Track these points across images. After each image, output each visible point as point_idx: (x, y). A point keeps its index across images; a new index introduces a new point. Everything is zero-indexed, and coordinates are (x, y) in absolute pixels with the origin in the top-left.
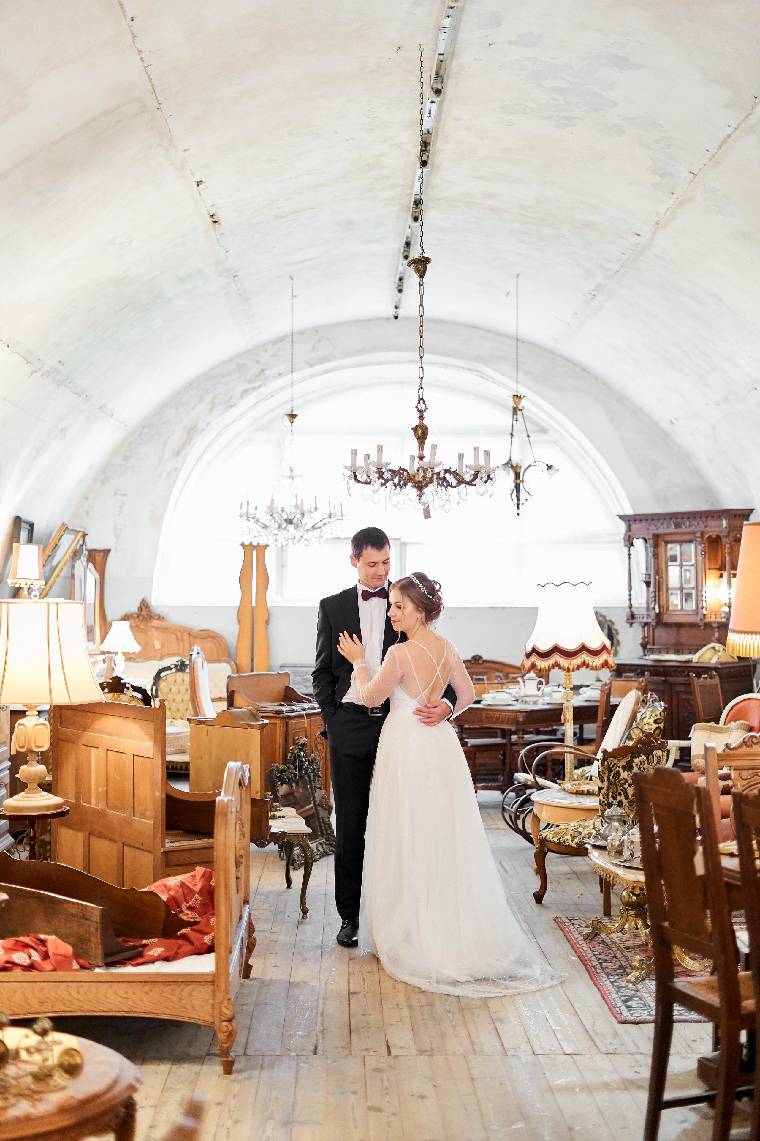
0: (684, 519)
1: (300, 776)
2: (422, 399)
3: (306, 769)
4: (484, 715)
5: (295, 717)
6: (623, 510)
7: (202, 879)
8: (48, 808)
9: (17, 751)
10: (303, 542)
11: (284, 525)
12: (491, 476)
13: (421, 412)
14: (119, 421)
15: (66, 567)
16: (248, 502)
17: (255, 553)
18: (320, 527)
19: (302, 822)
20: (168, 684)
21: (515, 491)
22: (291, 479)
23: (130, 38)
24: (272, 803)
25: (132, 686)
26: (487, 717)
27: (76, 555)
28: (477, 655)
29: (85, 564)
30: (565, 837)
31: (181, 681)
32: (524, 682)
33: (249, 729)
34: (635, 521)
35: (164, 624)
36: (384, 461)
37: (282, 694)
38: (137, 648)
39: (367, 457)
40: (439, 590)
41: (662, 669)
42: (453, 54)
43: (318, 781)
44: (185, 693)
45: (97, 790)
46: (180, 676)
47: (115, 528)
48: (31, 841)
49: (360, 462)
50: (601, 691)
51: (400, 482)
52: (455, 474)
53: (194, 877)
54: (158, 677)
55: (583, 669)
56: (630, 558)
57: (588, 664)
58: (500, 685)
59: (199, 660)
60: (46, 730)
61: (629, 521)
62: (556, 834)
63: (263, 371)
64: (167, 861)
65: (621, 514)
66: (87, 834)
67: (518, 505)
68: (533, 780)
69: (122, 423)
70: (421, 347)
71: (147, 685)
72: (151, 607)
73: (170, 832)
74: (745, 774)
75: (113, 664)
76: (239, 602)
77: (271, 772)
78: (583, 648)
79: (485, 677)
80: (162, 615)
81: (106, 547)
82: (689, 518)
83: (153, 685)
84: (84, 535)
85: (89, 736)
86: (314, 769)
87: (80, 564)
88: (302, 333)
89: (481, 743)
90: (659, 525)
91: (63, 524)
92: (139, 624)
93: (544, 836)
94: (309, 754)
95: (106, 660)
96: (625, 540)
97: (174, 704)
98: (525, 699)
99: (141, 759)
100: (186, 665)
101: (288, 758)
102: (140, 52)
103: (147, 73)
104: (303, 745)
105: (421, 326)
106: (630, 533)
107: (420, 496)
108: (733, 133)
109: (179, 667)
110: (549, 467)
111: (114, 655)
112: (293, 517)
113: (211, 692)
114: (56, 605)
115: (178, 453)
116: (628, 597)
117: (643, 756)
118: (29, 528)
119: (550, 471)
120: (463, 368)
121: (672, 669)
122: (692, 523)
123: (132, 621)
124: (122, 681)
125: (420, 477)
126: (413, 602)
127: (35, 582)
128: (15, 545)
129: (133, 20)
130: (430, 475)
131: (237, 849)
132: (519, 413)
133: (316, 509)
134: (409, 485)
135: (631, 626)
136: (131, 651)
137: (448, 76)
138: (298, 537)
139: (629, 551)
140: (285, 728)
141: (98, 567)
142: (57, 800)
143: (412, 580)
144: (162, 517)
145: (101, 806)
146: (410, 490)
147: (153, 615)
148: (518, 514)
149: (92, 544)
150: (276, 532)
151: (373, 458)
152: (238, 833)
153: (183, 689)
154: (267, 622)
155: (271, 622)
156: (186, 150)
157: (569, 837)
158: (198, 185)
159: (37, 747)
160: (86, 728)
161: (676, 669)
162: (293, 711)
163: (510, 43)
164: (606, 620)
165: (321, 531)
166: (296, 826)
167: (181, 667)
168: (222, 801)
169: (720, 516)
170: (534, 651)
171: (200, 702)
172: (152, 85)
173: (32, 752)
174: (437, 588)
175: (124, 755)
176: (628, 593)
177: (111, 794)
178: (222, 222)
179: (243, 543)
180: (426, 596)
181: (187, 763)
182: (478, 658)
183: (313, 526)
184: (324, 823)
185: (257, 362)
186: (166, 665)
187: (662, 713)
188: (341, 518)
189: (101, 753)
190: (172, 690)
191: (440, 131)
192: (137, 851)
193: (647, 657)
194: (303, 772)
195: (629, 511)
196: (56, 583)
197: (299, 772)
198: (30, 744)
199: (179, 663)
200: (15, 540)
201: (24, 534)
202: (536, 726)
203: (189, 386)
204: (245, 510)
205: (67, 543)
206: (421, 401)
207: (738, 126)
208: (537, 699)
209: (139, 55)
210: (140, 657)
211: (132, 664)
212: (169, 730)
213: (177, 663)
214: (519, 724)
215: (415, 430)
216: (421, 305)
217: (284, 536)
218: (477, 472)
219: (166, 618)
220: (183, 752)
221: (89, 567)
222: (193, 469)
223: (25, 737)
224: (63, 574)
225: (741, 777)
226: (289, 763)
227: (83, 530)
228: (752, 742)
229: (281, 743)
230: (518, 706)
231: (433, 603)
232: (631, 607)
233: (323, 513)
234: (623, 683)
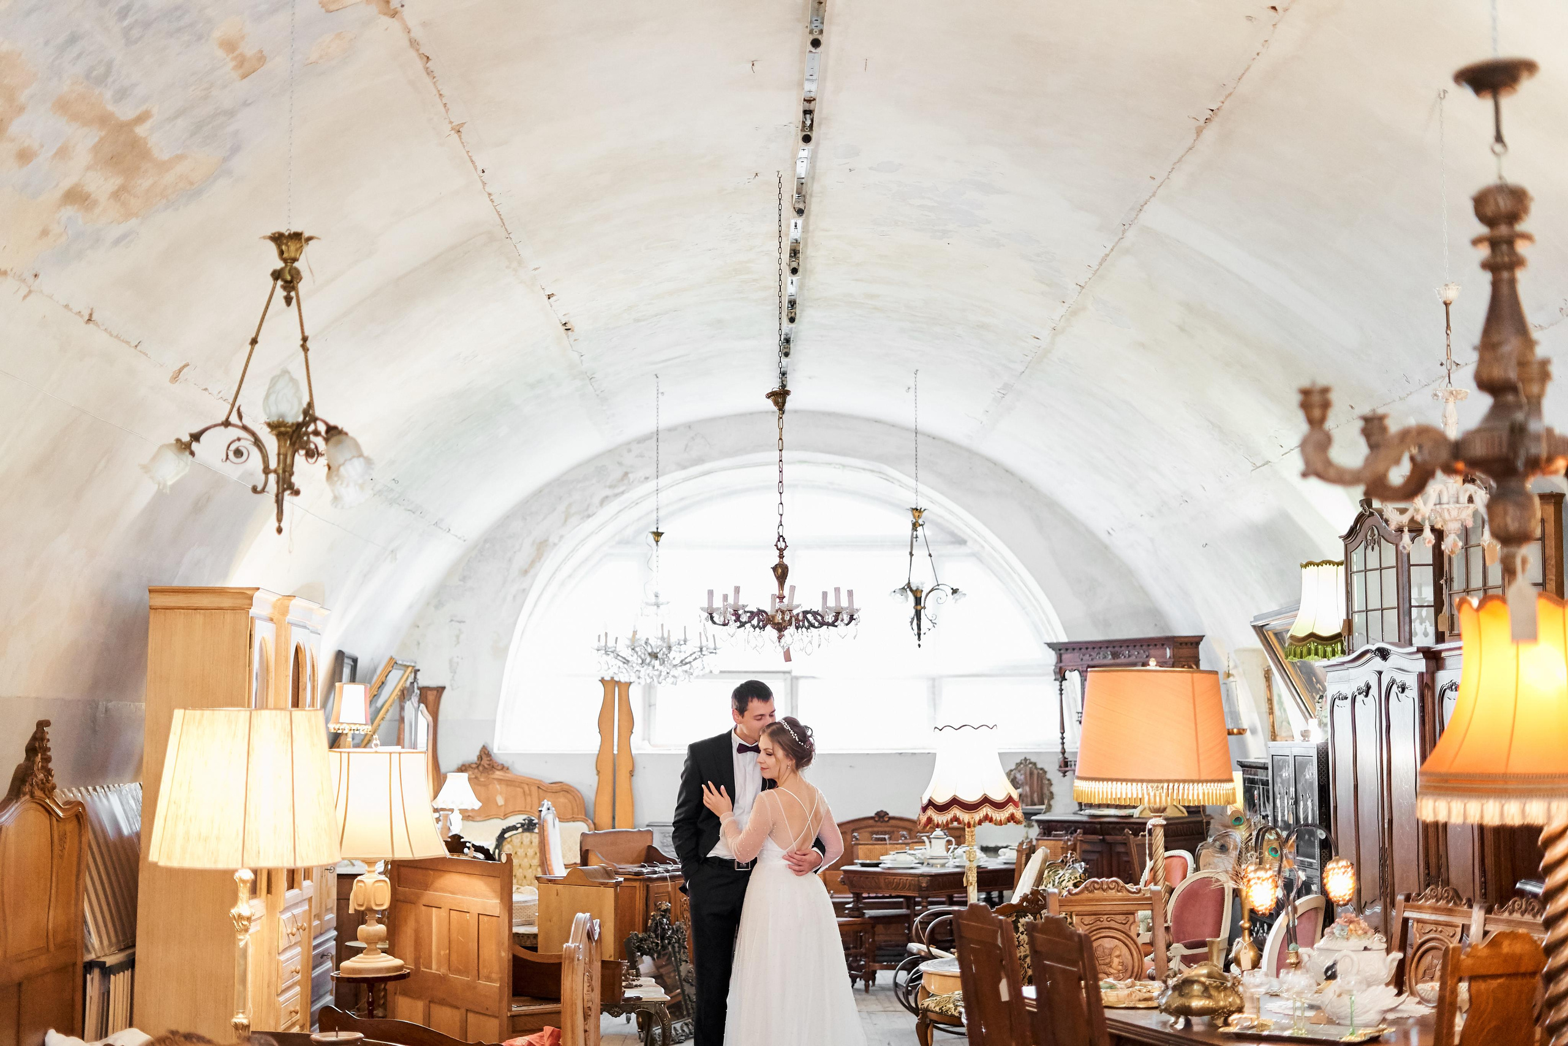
0: (1123, 648)
1: (662, 946)
2: (782, 536)
3: (670, 938)
4: (882, 881)
5: (657, 879)
6: (1056, 637)
7: (550, 1039)
8: (388, 969)
9: (355, 910)
10: (670, 680)
11: (648, 659)
12: (854, 617)
13: (781, 550)
14: (456, 536)
15: (393, 708)
16: (606, 634)
17: (617, 689)
18: (690, 662)
19: (661, 991)
20: (513, 846)
21: (915, 621)
22: (656, 607)
23: (480, 185)
24: (627, 970)
25: (473, 845)
26: (885, 882)
27: (404, 695)
28: (882, 811)
29: (416, 705)
30: (948, 1006)
31: (528, 843)
32: (930, 842)
33: (602, 888)
34: (1067, 650)
35: (508, 776)
36: (740, 603)
37: (644, 853)
38: (477, 805)
39: (725, 597)
40: (811, 736)
41: (1099, 826)
42: (813, 178)
43: (684, 953)
44: (533, 858)
45: (439, 953)
46: (527, 837)
47: (451, 661)
48: (369, 1006)
49: (718, 603)
50: (1017, 851)
51: (759, 623)
52: (815, 614)
53: (542, 1037)
54: (501, 839)
55: (986, 824)
56: (1061, 694)
57: (992, 818)
58: (904, 846)
59: (549, 817)
60: (386, 888)
61: (1060, 650)
62: (938, 1004)
63: (626, 474)
64: (513, 1026)
65: (1049, 642)
66: (428, 1003)
67: (919, 635)
68: (927, 950)
69: (460, 538)
70: (780, 482)
71: (490, 845)
72: (493, 755)
73: (516, 998)
74: (1088, 920)
75: (449, 824)
76: (598, 749)
77: (629, 940)
78: (986, 800)
79: (887, 837)
80: (506, 765)
81: (440, 684)
82: (1128, 646)
83: (495, 848)
84: (416, 671)
85: (430, 896)
86: (679, 939)
87: (410, 706)
88: (671, 429)
89: (881, 915)
90: (1094, 654)
91: (391, 658)
92: (479, 775)
93: (925, 1006)
94: (673, 922)
95: (441, 818)
96: (1055, 673)
97: (521, 870)
98: (931, 861)
99: (486, 918)
100: (535, 824)
101: (649, 925)
102: (490, 194)
103: (497, 210)
104: (665, 911)
105: (781, 461)
106: (1061, 665)
107: (780, 638)
108: (1110, 253)
109: (526, 826)
110: (955, 591)
111: (450, 813)
112: (658, 650)
113: (564, 857)
114: (398, 755)
115: (525, 572)
116: (1061, 741)
117: (1030, 916)
118: (352, 663)
119: (955, 595)
120: (864, 469)
121: (1111, 826)
122: (1132, 652)
123: (470, 773)
124: (462, 840)
125: (779, 618)
126: (784, 749)
127: (361, 728)
128: (337, 684)
129: (483, 172)
130: (788, 617)
131: (586, 1000)
132: (920, 529)
133: (685, 641)
134: (769, 627)
135: (1064, 776)
136: (469, 808)
137: (811, 196)
138: (664, 674)
139: (1061, 686)
140: (645, 891)
141: (430, 708)
142: (398, 962)
143: (782, 726)
144: (506, 649)
145: (443, 971)
146: (770, 632)
147: (495, 765)
148: (919, 646)
149: (424, 681)
150: (638, 668)
151: (731, 600)
152: (586, 985)
153: (531, 852)
154: (632, 773)
155: (636, 773)
156: (536, 269)
157: (951, 1006)
158: (549, 298)
159: (377, 905)
160: (426, 886)
161: (1114, 826)
162: (655, 872)
163: (870, 169)
164: (1036, 768)
165: (691, 666)
166: (653, 994)
167: (529, 826)
168: (569, 947)
169: (1163, 645)
170: (931, 803)
171: (551, 865)
172: (502, 219)
173: (370, 910)
174: (809, 733)
175: (468, 915)
176: (1060, 735)
177: (454, 957)
178: (576, 329)
179: (603, 678)
180: (797, 743)
181: (535, 936)
182: (882, 814)
183: (682, 661)
184: (690, 1001)
185: (620, 464)
186: (511, 824)
187: (1082, 875)
188: (714, 651)
189: (443, 913)
190: (518, 853)
191: (809, 240)
192: (481, 1017)
193: (1082, 812)
194: (666, 941)
195: (1064, 639)
196: (381, 727)
197: (662, 942)
198: (369, 901)
199: (527, 821)
200: (337, 677)
201: (347, 671)
202: (949, 892)
203: (538, 493)
204: (603, 643)
205: (396, 680)
206: (781, 539)
207: (1114, 247)
208: (946, 861)
209: (489, 197)
210: (480, 816)
211: (471, 823)
212: (516, 897)
213: (523, 822)
214: (921, 890)
215: (775, 569)
216: (780, 439)
217: (648, 672)
218: (838, 614)
219: (510, 768)
220: (530, 923)
221: (420, 708)
222: (544, 589)
223: (364, 895)
224: (388, 717)
225: (1083, 923)
226: (649, 931)
227: (413, 664)
228: (1094, 887)
229: (641, 909)
230: (923, 870)
231: (804, 750)
232: (1063, 752)
233: (692, 647)
234: (1053, 842)
